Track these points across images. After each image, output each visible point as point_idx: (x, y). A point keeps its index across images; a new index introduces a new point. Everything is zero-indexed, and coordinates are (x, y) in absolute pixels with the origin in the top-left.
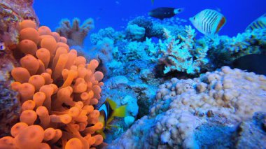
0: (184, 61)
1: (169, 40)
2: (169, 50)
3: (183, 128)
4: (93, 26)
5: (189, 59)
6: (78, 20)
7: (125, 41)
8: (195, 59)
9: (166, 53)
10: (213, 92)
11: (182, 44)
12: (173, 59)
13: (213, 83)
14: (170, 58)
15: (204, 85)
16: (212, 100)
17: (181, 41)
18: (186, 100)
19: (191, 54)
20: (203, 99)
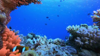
0: (43, 44)
1: (40, 38)
2: (40, 41)
3: (41, 52)
4: (19, 33)
5: (45, 44)
6: (15, 30)
7: (26, 39)
8: (46, 44)
9: (39, 42)
10: (48, 47)
11: (43, 40)
12: (41, 44)
13: (48, 46)
14: (40, 43)
15: (47, 47)
16: (48, 49)
17: (43, 39)
18: (42, 49)
19: (45, 43)
20: (46, 49)
